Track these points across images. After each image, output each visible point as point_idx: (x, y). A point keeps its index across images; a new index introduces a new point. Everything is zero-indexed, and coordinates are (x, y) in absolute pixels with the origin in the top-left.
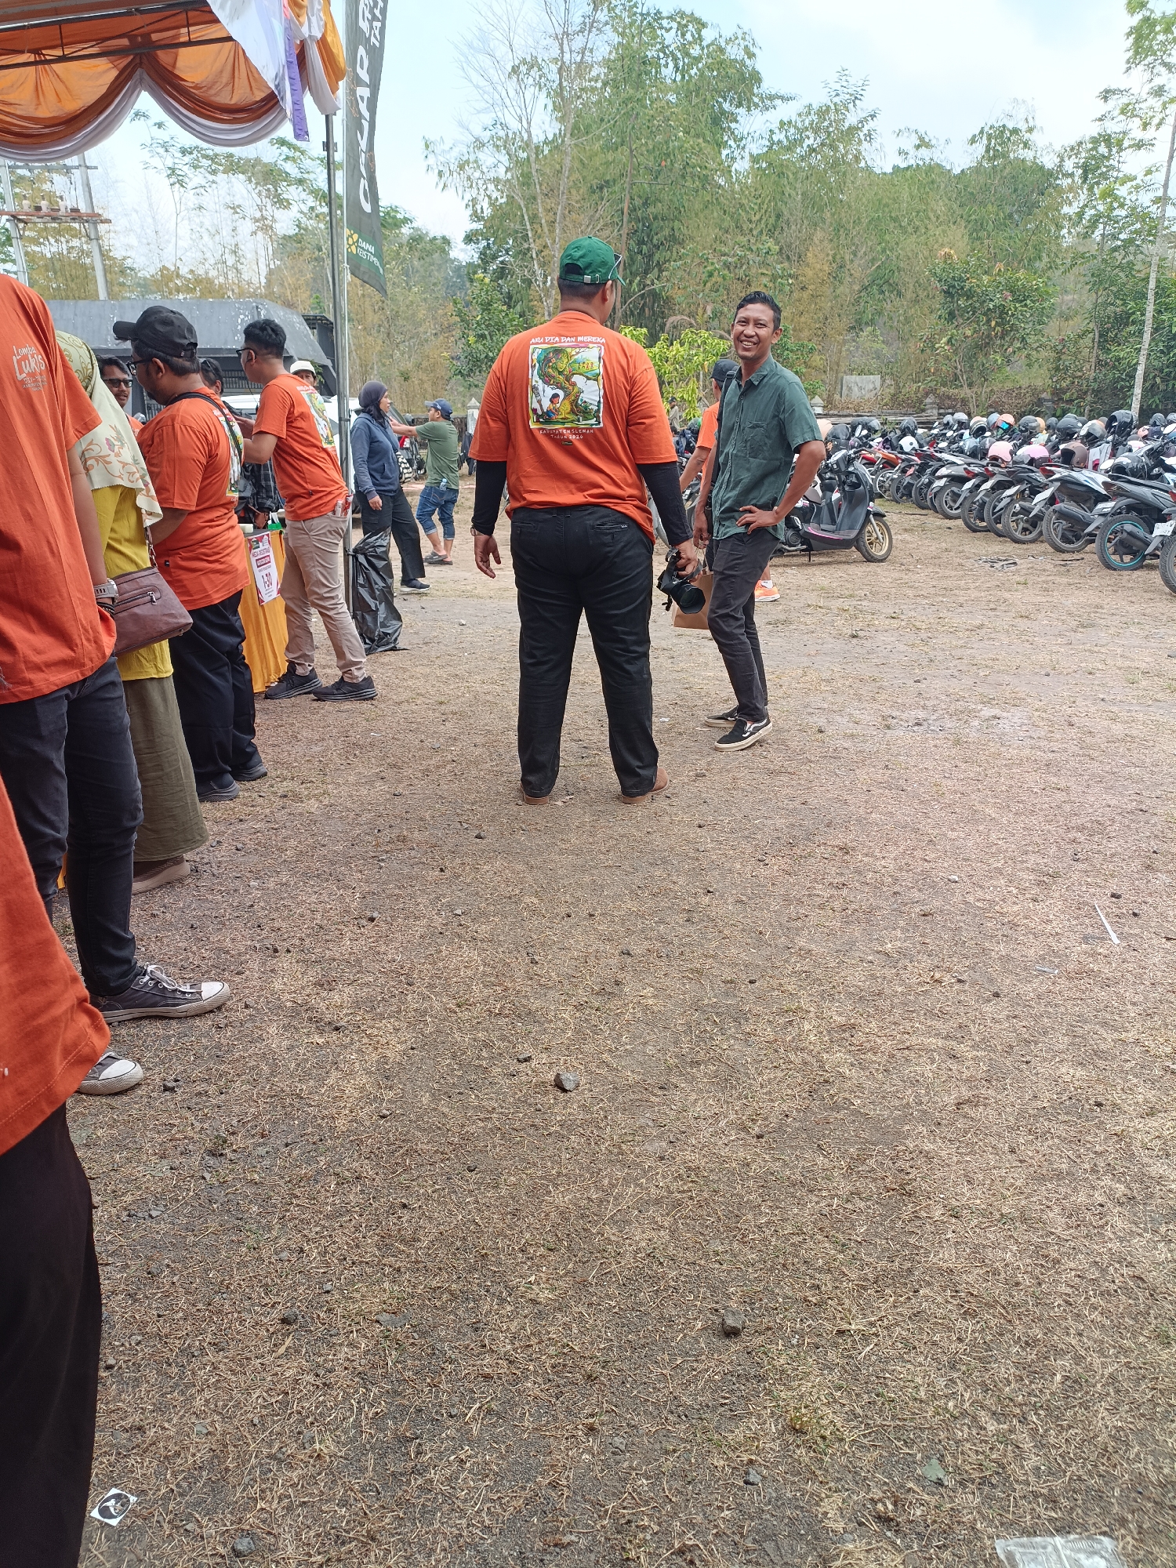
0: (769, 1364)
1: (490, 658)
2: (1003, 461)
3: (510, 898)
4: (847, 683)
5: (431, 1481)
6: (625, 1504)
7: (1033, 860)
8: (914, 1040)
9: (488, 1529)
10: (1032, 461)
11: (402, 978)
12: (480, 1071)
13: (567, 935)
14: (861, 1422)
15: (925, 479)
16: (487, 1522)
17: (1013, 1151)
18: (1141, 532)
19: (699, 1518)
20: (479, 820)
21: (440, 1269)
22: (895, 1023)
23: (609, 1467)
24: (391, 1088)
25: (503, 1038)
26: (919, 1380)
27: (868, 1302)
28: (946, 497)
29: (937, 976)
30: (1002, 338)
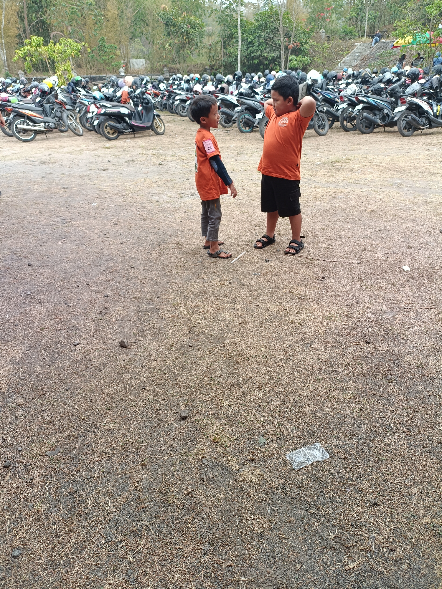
0: (200, 424)
1: (8, 187)
2: (199, 93)
3: (50, 283)
4: (162, 182)
5: (88, 504)
6: (164, 486)
7: (243, 238)
8: (220, 306)
9: (115, 512)
10: (210, 92)
11: (12, 324)
12: (59, 353)
13: (79, 294)
14: (236, 433)
15: (171, 101)
16: (114, 510)
17: (260, 335)
18: (251, 118)
19: (191, 481)
20: (25, 255)
21: (66, 429)
22: (212, 302)
23: (154, 476)
24: (21, 368)
25: (65, 338)
26: (250, 414)
27: (227, 394)
28: (180, 108)
29: (222, 283)
30: (189, 44)
